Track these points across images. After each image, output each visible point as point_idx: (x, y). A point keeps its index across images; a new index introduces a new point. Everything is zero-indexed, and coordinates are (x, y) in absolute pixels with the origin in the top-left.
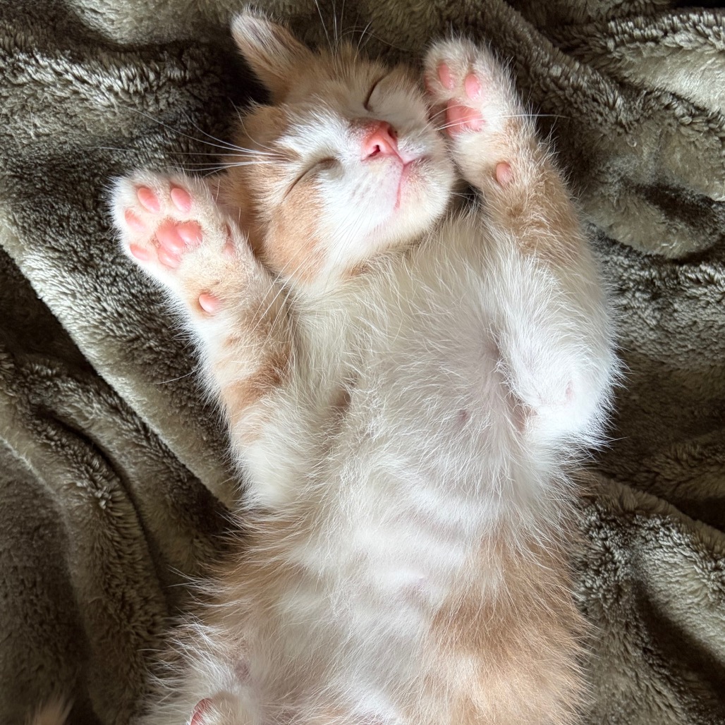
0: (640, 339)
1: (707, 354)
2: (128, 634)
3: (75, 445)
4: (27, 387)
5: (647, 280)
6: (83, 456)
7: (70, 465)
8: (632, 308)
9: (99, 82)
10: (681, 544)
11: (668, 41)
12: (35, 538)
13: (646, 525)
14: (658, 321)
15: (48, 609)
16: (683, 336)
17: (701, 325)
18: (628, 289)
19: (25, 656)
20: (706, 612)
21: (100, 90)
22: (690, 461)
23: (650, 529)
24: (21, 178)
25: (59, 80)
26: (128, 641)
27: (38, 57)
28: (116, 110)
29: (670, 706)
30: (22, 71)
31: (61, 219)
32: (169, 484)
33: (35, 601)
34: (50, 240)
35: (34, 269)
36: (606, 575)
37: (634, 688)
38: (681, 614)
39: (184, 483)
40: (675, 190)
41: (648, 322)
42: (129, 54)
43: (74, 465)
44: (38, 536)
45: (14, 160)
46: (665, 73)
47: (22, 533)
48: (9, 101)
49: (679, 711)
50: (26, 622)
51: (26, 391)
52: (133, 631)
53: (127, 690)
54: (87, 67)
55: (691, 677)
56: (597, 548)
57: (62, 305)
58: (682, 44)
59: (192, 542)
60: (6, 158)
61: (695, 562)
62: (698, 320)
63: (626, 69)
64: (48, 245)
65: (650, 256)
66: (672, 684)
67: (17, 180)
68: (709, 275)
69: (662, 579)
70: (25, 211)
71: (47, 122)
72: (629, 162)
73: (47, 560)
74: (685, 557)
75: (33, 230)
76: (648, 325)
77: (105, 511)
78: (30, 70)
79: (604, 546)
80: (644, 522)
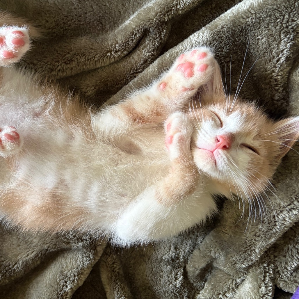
0: (158, 253)
1: (151, 275)
2: (58, 62)
3: (133, 45)
4: (157, 27)
5: (179, 258)
6: (128, 48)
7: (124, 43)
8: (169, 251)
9: (277, 67)
10: (84, 264)
11: (263, 284)
12: (98, 22)
13: (91, 254)
14: (164, 260)
15: (70, 26)
16: (158, 267)
17: (161, 274)
18: (176, 251)
19: (51, 16)
20: (60, 270)
21: (273, 67)
22: (113, 267)
23: (89, 255)
24: (241, 32)
25: (280, 51)
26: (56, 62)
27: (291, 43)
28: (264, 73)
29: (28, 255)
30: (286, 36)
31: (222, 48)
32: (115, 80)
33: (72, 21)
34: (214, 43)
35: (203, 33)
36: (73, 240)
37: (34, 244)
38: (60, 261)
39: (115, 85)
40: (210, 272)
41: (164, 256)
42: (287, 79)
43: (125, 44)
44: (98, 24)
45: (249, 29)
46: (252, 281)
47: (100, 17)
48: (274, 29)
49: (26, 258)
50: (65, 17)
51: (155, 26)
52: (59, 64)
53: (37, 61)
54: (284, 63)
55: (39, 262)
56: (83, 237)
57: (187, 45)
58: (261, 289)
59: (93, 86)
60: (250, 26)
61: (77, 269)
62: (163, 273)
63: (255, 268)
64: (212, 42)
65: (188, 259)
66: (35, 257)
67: (241, 30)
68: (179, 279)
69: (72, 257)
70: (227, 33)
71: (263, 44)
72: (222, 262)
73: (89, 27)
74: (79, 266)
75: (219, 36)
76: (163, 256)
77: (106, 55)
78: (286, 39)
79: (84, 240)
80: (92, 253)
